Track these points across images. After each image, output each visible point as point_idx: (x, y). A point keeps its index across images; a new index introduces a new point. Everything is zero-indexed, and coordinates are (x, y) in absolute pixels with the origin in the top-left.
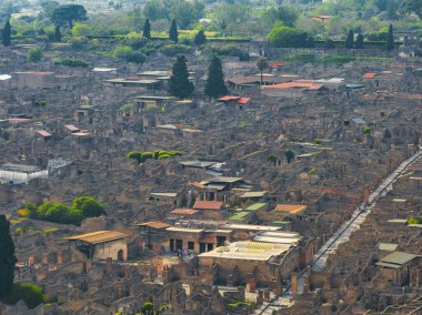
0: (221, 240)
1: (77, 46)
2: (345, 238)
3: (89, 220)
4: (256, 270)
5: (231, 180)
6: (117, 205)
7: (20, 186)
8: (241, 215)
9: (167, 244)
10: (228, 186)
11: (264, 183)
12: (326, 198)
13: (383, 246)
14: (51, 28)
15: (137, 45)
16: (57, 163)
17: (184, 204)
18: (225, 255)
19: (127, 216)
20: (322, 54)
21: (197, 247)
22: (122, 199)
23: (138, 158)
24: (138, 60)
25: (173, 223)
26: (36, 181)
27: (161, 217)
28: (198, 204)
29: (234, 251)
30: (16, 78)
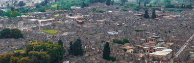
0: (154, 51)
1: (125, 7)
2: (182, 50)
3: (125, 44)
4: (162, 58)
5: (157, 37)
6: (132, 41)
7: (112, 35)
8: (158, 45)
9: (142, 51)
10: (156, 38)
11: (164, 38)
12: (178, 41)
13: (191, 52)
14: (121, 3)
15: (138, 7)
16: (120, 31)
17: (146, 42)
18: (155, 54)
19: (134, 43)
20: (176, 9)
21: (149, 52)
22: (133, 39)
23: (137, 31)
24: (138, 10)
25: (144, 46)
26: (115, 35)
27: (141, 44)
28: (149, 42)
29: (157, 53)
30: (113, 12)
